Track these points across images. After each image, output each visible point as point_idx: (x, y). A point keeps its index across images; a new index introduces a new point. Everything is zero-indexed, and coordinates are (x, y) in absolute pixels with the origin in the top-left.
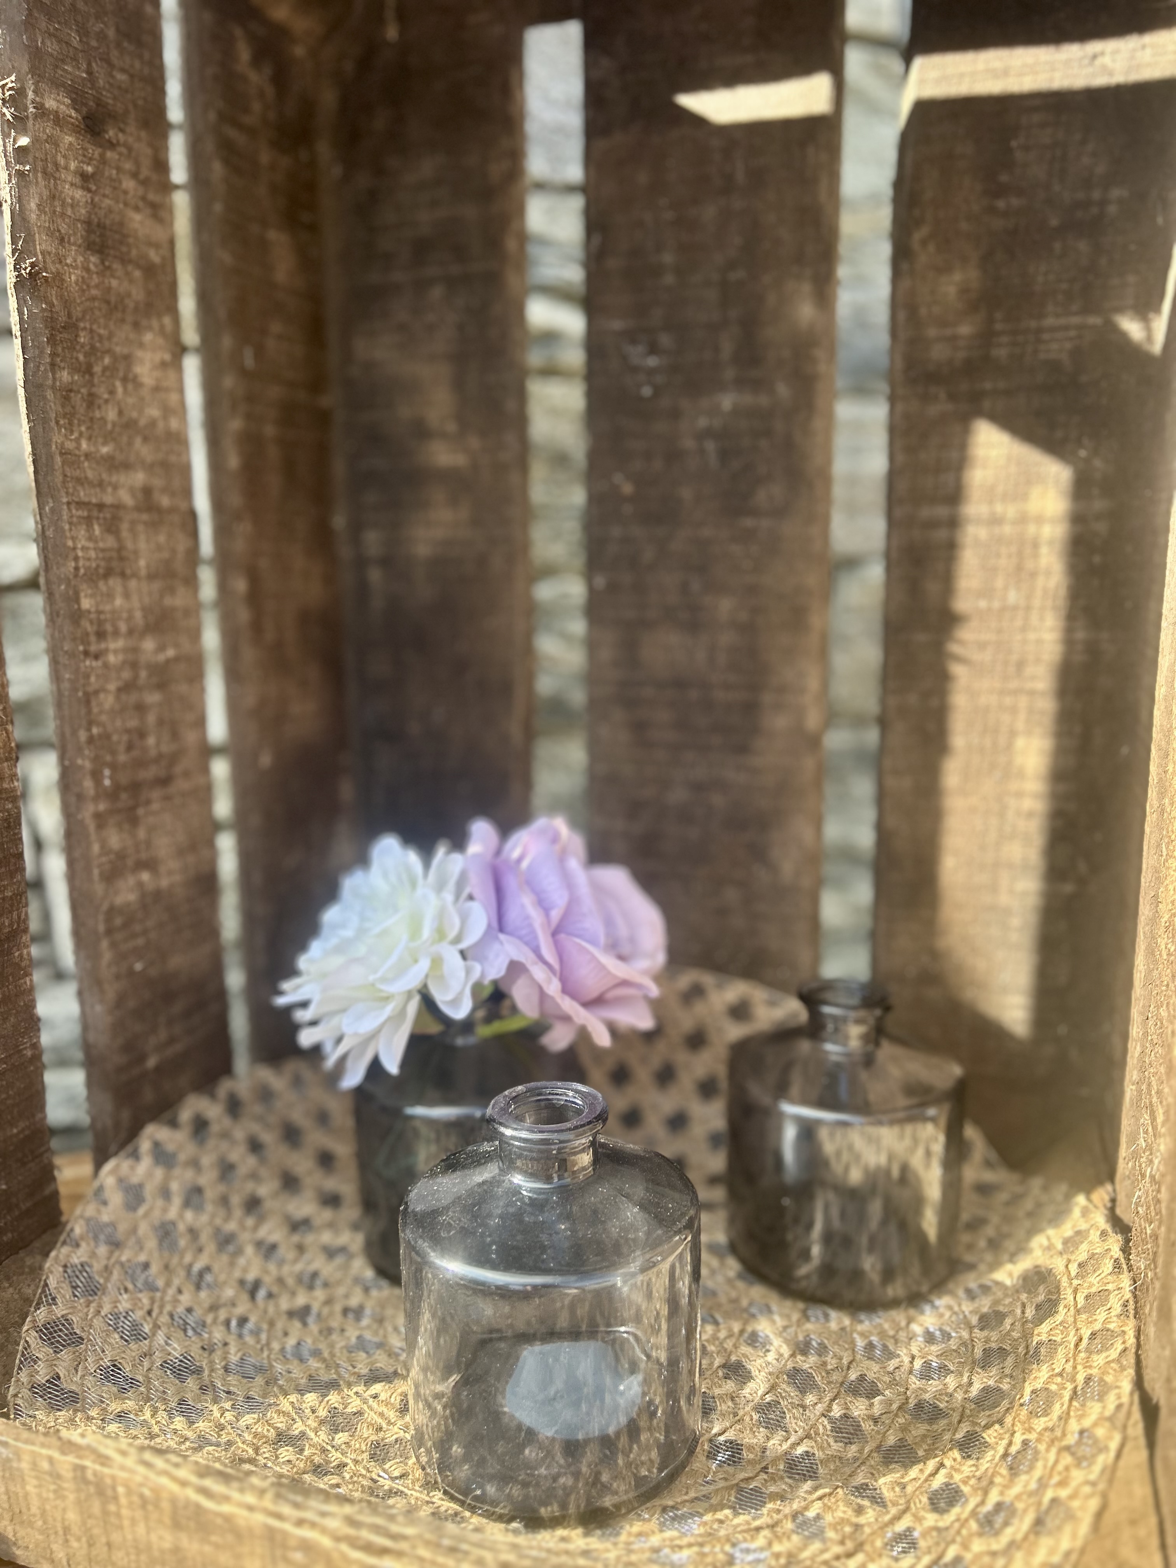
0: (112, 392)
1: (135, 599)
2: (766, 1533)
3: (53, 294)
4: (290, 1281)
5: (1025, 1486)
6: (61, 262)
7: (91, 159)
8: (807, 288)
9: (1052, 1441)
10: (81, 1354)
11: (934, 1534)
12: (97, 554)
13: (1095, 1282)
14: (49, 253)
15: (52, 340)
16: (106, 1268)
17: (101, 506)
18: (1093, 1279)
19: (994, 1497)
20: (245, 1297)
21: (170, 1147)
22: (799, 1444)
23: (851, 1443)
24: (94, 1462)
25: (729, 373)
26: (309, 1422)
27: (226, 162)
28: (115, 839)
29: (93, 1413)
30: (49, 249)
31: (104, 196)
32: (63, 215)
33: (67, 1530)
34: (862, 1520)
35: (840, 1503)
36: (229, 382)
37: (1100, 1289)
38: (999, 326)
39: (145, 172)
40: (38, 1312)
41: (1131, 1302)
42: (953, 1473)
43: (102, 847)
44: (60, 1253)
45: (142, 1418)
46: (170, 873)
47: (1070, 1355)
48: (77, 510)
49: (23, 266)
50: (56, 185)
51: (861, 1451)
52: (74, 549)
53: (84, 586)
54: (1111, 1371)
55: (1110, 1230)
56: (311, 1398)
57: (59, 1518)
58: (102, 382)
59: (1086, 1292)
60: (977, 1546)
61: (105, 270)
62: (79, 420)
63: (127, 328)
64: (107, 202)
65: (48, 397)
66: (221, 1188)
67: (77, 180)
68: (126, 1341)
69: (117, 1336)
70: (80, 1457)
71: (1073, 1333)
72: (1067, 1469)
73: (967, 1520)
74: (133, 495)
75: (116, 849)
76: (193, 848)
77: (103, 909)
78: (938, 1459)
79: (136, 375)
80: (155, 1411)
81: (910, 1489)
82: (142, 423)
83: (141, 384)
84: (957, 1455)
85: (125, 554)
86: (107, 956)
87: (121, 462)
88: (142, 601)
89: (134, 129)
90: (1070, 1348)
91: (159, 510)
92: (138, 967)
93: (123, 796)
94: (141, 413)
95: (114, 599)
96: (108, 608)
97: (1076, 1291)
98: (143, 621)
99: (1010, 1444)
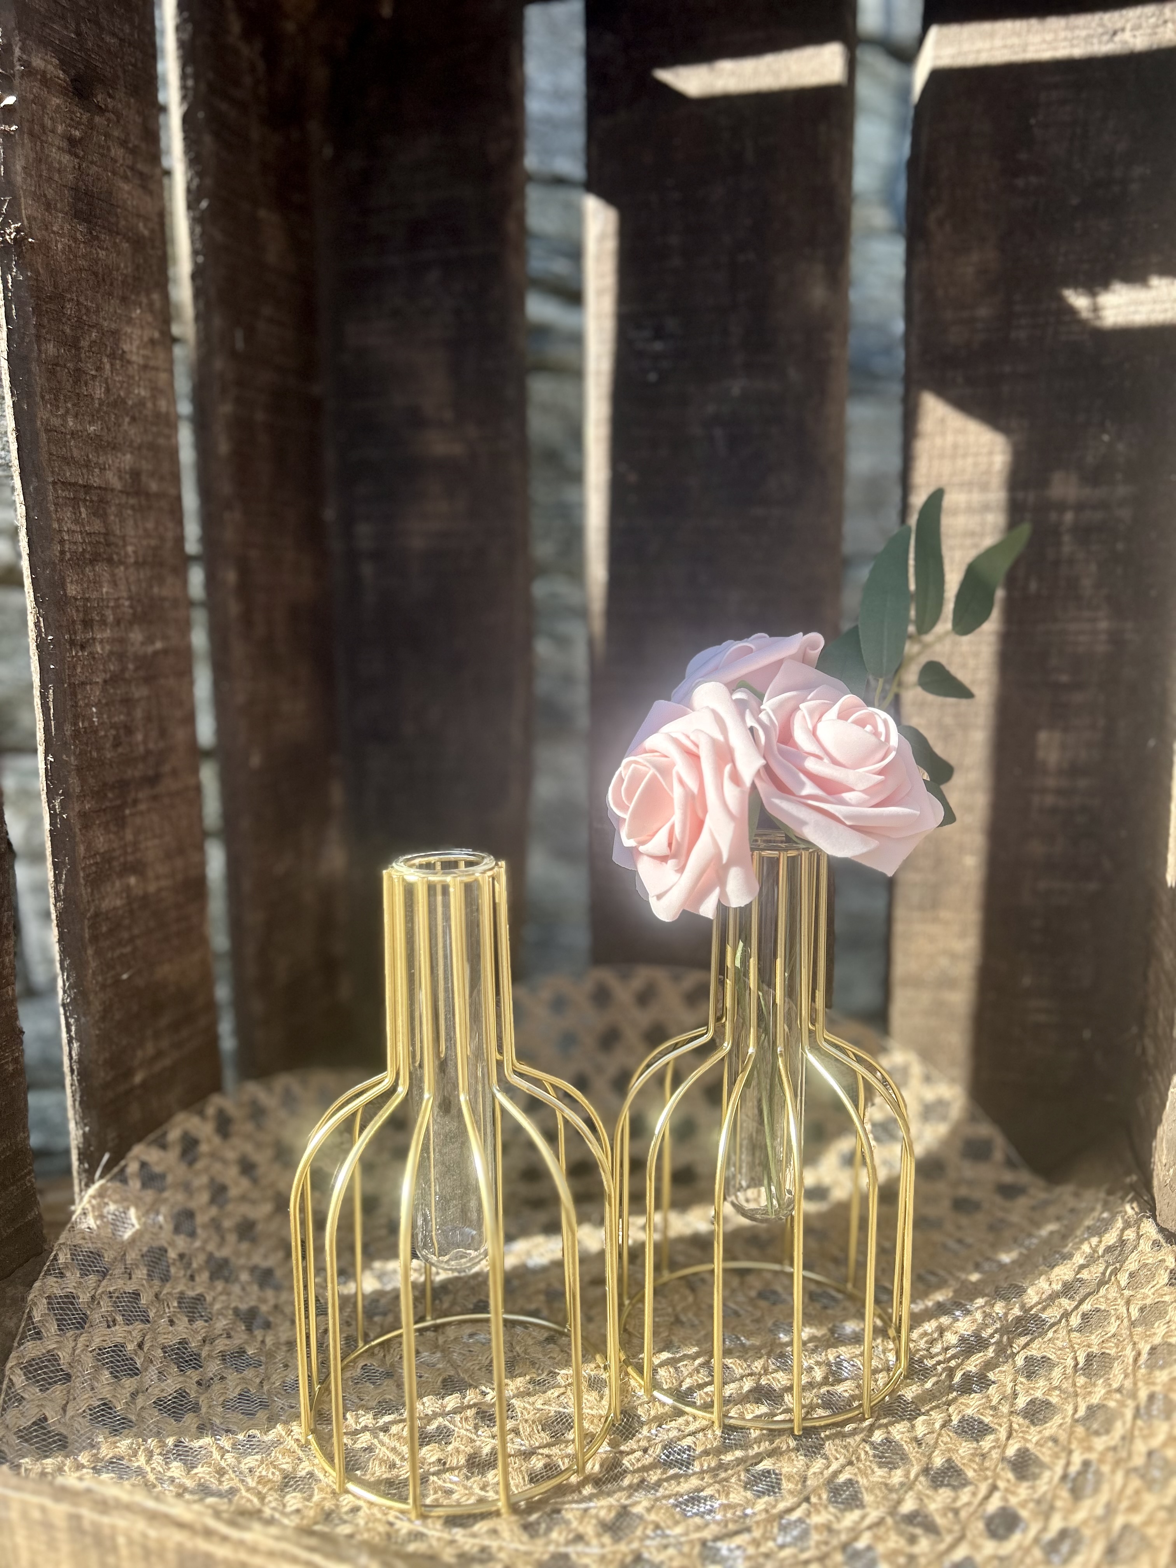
0: (99, 369)
1: (122, 586)
3: (39, 261)
5: (1092, 1511)
6: (47, 229)
7: (79, 123)
8: (819, 269)
10: (69, 1392)
11: (996, 1563)
12: (83, 538)
13: (1150, 1293)
14: (35, 219)
15: (38, 311)
16: (93, 1298)
17: (87, 488)
18: (1147, 1291)
19: (1056, 1524)
20: (241, 1327)
21: (157, 1169)
22: (841, 1472)
23: (896, 1468)
24: (91, 1509)
25: (739, 359)
26: (316, 1461)
28: (101, 841)
29: (83, 1458)
30: (35, 214)
31: (92, 162)
32: (50, 179)
34: (916, 1549)
35: (891, 1533)
36: (219, 364)
37: (1157, 1300)
38: (1018, 308)
40: (22, 1348)
42: (1009, 1496)
43: (88, 849)
44: (45, 1285)
45: (136, 1464)
46: (158, 878)
47: (1130, 1370)
48: (63, 491)
49: (8, 231)
50: (42, 147)
51: (907, 1475)
52: (60, 531)
53: (69, 572)
58: (90, 357)
59: (1141, 1303)
61: (92, 239)
62: (65, 396)
63: (115, 302)
64: (94, 169)
65: (33, 369)
66: (214, 1211)
67: (65, 144)
68: (116, 1377)
69: (106, 1372)
70: (75, 1504)
71: (1130, 1347)
72: (1137, 1492)
73: (1030, 1548)
74: (120, 478)
75: (102, 850)
76: (181, 851)
77: (89, 915)
78: (990, 1481)
79: (124, 352)
80: (150, 1455)
81: (963, 1514)
82: (130, 403)
83: (129, 362)
84: (1010, 1475)
85: (112, 539)
86: (93, 964)
87: (109, 443)
88: (130, 590)
89: (122, 95)
90: (1128, 1363)
91: (148, 495)
92: (125, 976)
93: (110, 795)
94: (129, 392)
95: (101, 587)
96: (95, 595)
97: (1128, 1303)
98: (131, 611)
99: (1068, 1464)
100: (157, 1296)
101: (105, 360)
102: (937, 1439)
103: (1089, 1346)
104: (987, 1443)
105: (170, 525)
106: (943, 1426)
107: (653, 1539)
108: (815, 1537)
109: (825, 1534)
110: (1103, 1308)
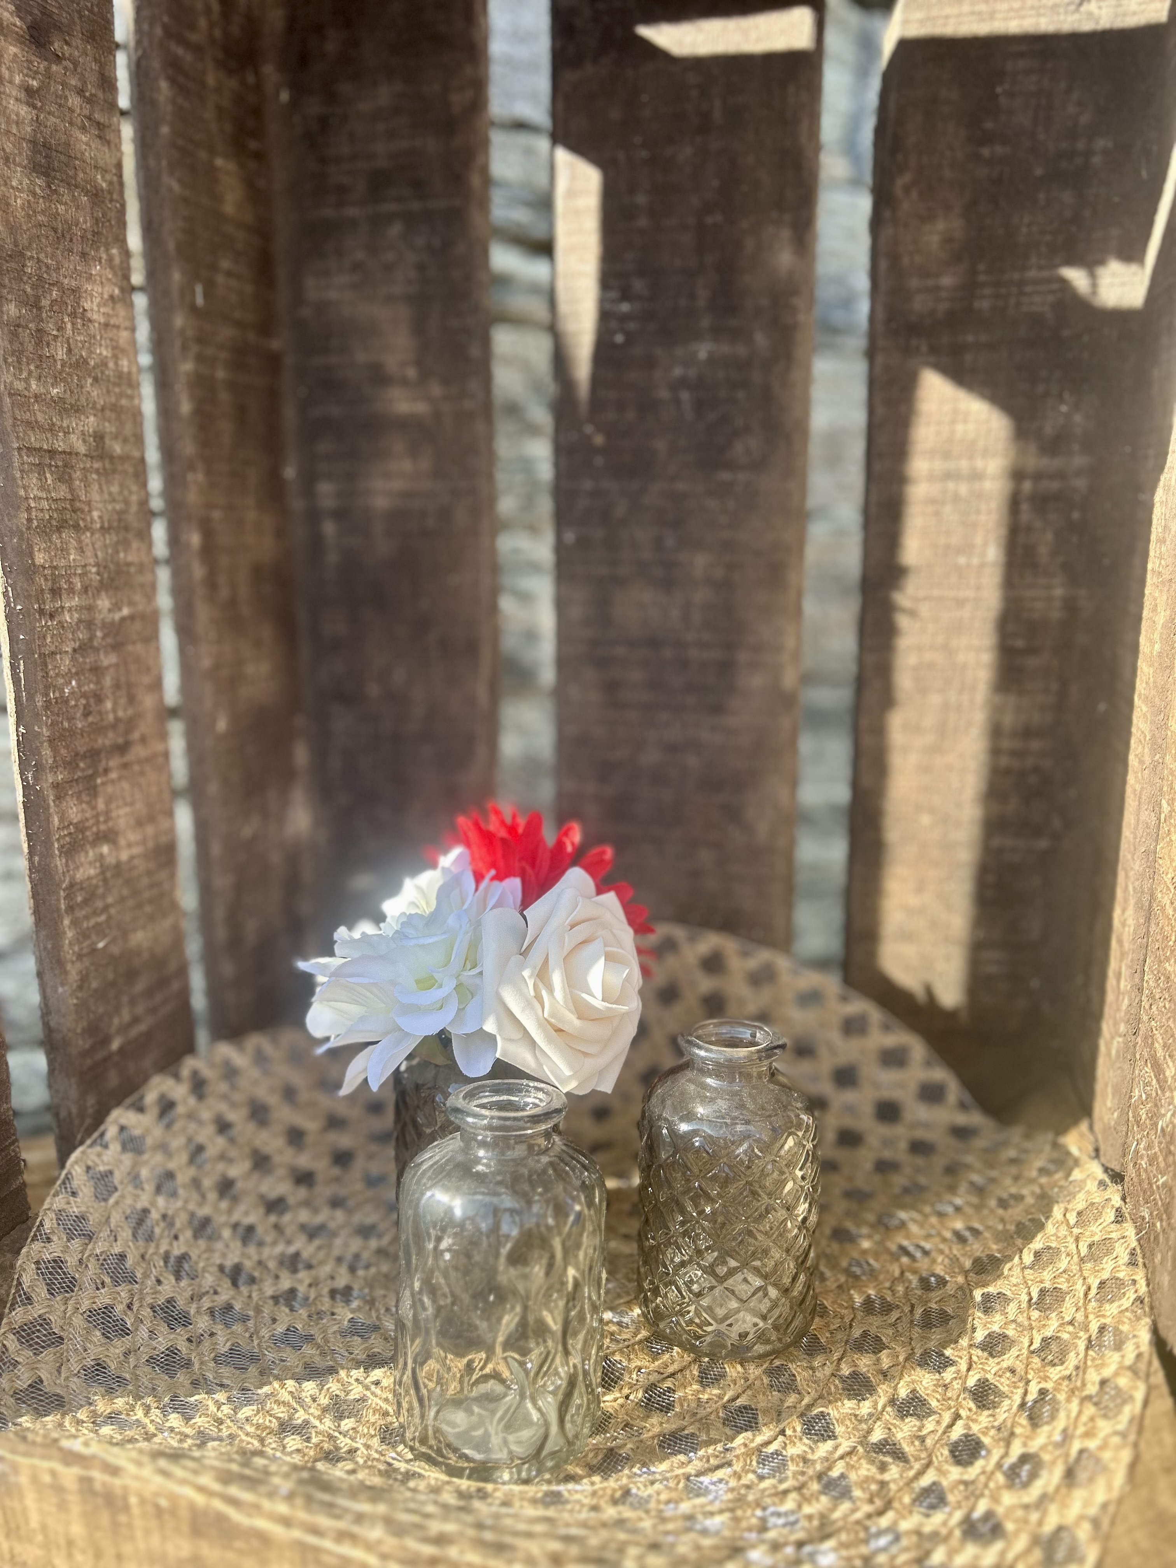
0: (60, 329)
1: (89, 553)
2: (793, 1496)
4: (272, 1265)
5: (1049, 1437)
6: (6, 184)
7: (36, 73)
8: (786, 234)
9: (1072, 1391)
10: (62, 1354)
11: (962, 1487)
12: (49, 505)
13: (1097, 1231)
16: (80, 1261)
17: (52, 453)
18: (1094, 1228)
19: (1017, 1450)
20: (227, 1283)
21: (137, 1132)
22: (813, 1405)
23: (864, 1400)
24: (102, 1472)
25: (706, 322)
26: (312, 1411)
27: (172, 81)
28: (74, 811)
29: (82, 1415)
31: (49, 113)
32: (8, 132)
33: (70, 1543)
34: (886, 1477)
35: (863, 1461)
36: (179, 321)
37: (1104, 1237)
38: (982, 278)
39: (91, 89)
40: (14, 1313)
41: (1138, 1251)
42: (971, 1424)
43: (61, 820)
44: (33, 1250)
45: (134, 1418)
46: (129, 846)
47: (1080, 1304)
48: (28, 456)
51: (875, 1406)
52: (27, 498)
53: (36, 540)
54: (1125, 1320)
55: (1108, 1181)
56: (310, 1387)
57: (62, 1532)
58: (51, 317)
59: (1089, 1240)
60: (1008, 1499)
61: (52, 193)
62: (27, 358)
63: (75, 258)
64: (52, 120)
66: (192, 1172)
67: (22, 95)
68: (108, 1338)
69: (98, 1333)
70: (86, 1467)
71: (1080, 1281)
72: (1092, 1419)
73: (992, 1473)
74: (84, 441)
75: (75, 821)
76: (151, 818)
77: (64, 886)
78: (953, 1410)
79: (85, 310)
80: (147, 1409)
81: (929, 1442)
82: (92, 363)
83: (90, 321)
84: (972, 1405)
85: (78, 504)
86: (70, 934)
87: (72, 406)
88: (96, 556)
89: (79, 41)
90: (1078, 1297)
91: (112, 458)
92: (101, 945)
93: (82, 765)
94: (90, 352)
95: (69, 554)
96: (63, 563)
97: (1077, 1240)
98: (98, 578)
99: (1026, 1393)
100: (143, 1257)
101: (66, 319)
102: (902, 1371)
103: (1041, 1282)
104: (949, 1374)
105: (134, 488)
106: (907, 1359)
107: (640, 1476)
108: (792, 1467)
109: (801, 1464)
110: (1053, 1245)
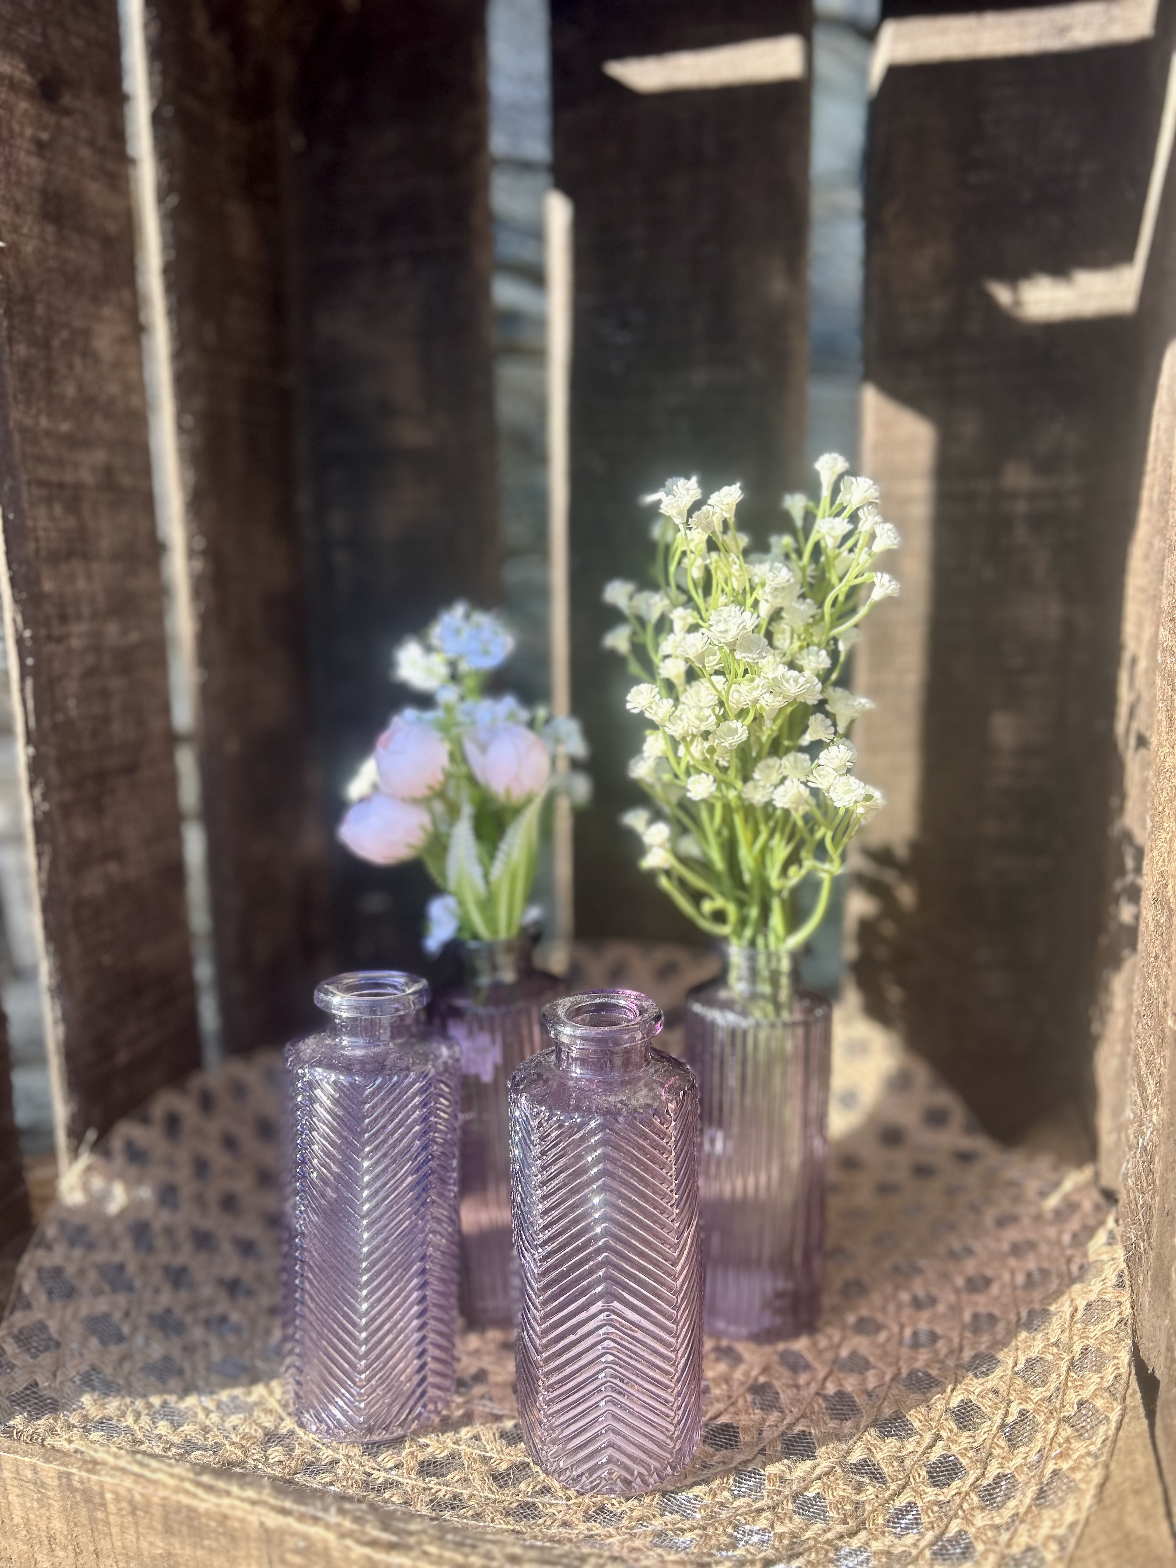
0: (70, 366)
1: (97, 581)
2: (767, 1514)
3: (9, 265)
5: (1025, 1458)
6: (16, 232)
7: (46, 126)
8: (778, 263)
9: (1051, 1412)
10: (58, 1359)
11: (936, 1508)
12: (58, 535)
13: (1089, 1252)
14: (5, 222)
16: (81, 1270)
17: (61, 486)
18: (1087, 1250)
19: (993, 1470)
20: (224, 1295)
21: (143, 1145)
22: (794, 1424)
23: (846, 1419)
24: (80, 1468)
25: (701, 349)
28: (81, 829)
29: (74, 1419)
30: (5, 218)
31: (60, 164)
32: (18, 183)
33: (51, 1539)
34: (862, 1497)
35: (840, 1482)
36: (190, 358)
37: (1095, 1259)
39: (101, 140)
40: (13, 1316)
41: (1126, 1272)
42: (951, 1445)
44: (33, 1256)
45: (124, 1424)
46: (137, 863)
47: (1066, 1326)
48: (37, 489)
50: (10, 152)
51: (856, 1427)
53: (45, 568)
54: (1107, 1341)
57: (44, 1528)
58: (61, 357)
59: (1080, 1262)
60: (980, 1520)
61: (62, 240)
62: (38, 396)
63: (85, 301)
64: (63, 170)
66: (196, 1186)
67: (33, 147)
68: (103, 1344)
69: (95, 1341)
70: (65, 1464)
71: (1068, 1303)
72: (1067, 1440)
74: (93, 474)
75: (82, 839)
76: (160, 837)
77: (70, 901)
78: (933, 1431)
79: (95, 350)
80: (138, 1416)
81: (908, 1463)
82: (101, 400)
83: (100, 360)
84: (953, 1426)
85: (86, 534)
86: (76, 949)
87: (81, 440)
88: (105, 584)
89: (89, 95)
90: (1065, 1319)
91: (121, 490)
93: (89, 785)
94: (100, 390)
95: (77, 582)
96: (70, 590)
97: (1069, 1261)
98: (106, 604)
99: (1007, 1414)
100: (142, 1268)
101: (76, 359)
102: (887, 1392)
103: (1031, 1302)
104: (933, 1396)
106: (893, 1379)
108: (768, 1487)
109: (778, 1484)
110: (1046, 1266)
